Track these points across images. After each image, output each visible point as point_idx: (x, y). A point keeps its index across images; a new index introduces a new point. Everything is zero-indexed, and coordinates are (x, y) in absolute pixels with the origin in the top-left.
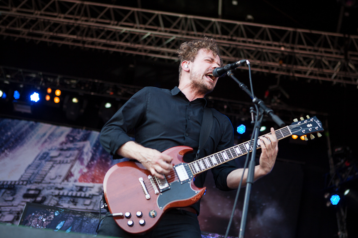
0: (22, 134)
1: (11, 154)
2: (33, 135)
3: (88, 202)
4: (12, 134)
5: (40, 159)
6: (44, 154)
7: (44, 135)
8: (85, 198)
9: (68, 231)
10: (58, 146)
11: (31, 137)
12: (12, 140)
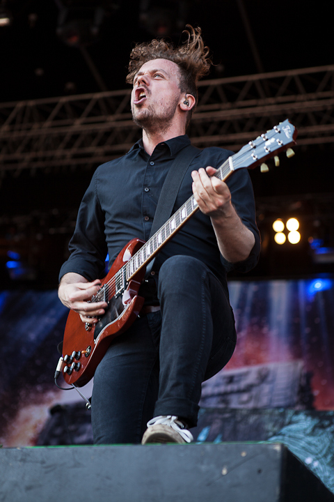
3: (245, 397)
8: (240, 392)
9: (218, 441)
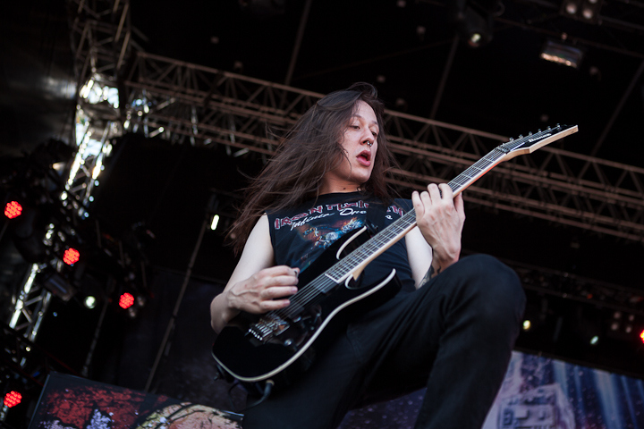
5: (506, 425)
6: (506, 413)
10: (520, 396)
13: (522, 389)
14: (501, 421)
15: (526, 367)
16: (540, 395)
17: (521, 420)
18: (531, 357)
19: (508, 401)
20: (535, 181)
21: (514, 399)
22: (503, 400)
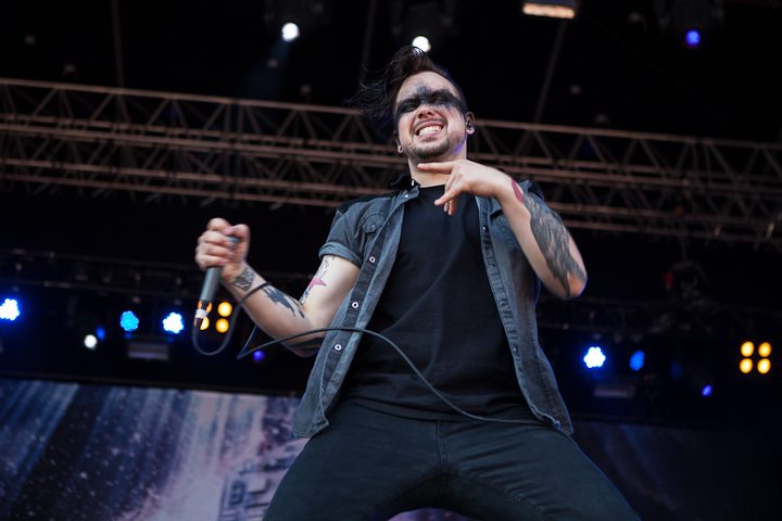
0: (165, 434)
1: (163, 499)
2: (190, 433)
4: (145, 439)
5: (233, 504)
6: (235, 487)
7: (214, 428)
10: (257, 460)
11: (189, 441)
12: (151, 455)
13: (263, 449)
14: (227, 499)
15: (270, 416)
16: (287, 455)
17: (256, 494)
18: (279, 400)
19: (240, 469)
20: (563, 178)
21: (248, 466)
22: (232, 468)
